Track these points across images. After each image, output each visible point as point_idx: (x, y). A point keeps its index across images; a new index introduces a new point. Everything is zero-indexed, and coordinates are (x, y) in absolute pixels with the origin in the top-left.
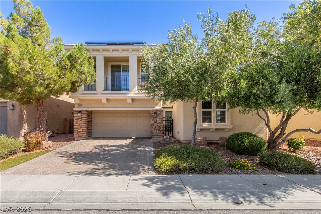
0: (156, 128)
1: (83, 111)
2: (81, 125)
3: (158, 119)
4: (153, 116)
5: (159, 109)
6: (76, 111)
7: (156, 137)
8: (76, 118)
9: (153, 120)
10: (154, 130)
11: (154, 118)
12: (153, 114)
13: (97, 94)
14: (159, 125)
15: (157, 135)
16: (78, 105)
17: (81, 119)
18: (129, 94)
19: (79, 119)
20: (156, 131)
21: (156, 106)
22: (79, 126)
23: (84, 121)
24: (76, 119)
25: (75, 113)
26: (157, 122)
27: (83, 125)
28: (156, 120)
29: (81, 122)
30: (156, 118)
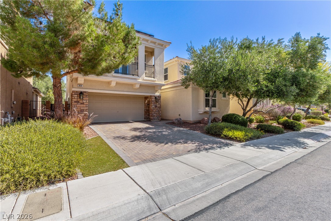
0: (156, 112)
1: (85, 92)
2: (83, 108)
3: (157, 104)
4: (154, 101)
5: (158, 95)
6: (75, 92)
7: (156, 120)
8: (76, 100)
9: (154, 105)
10: (155, 113)
11: (155, 103)
12: (154, 100)
13: (108, 76)
14: (158, 109)
15: (157, 118)
16: (79, 86)
17: (82, 102)
18: (139, 79)
19: (80, 102)
20: (156, 114)
21: (156, 92)
22: (80, 110)
23: (86, 104)
24: (75, 102)
25: (75, 94)
26: (156, 107)
27: (85, 108)
28: (156, 105)
29: (82, 105)
30: (156, 103)
